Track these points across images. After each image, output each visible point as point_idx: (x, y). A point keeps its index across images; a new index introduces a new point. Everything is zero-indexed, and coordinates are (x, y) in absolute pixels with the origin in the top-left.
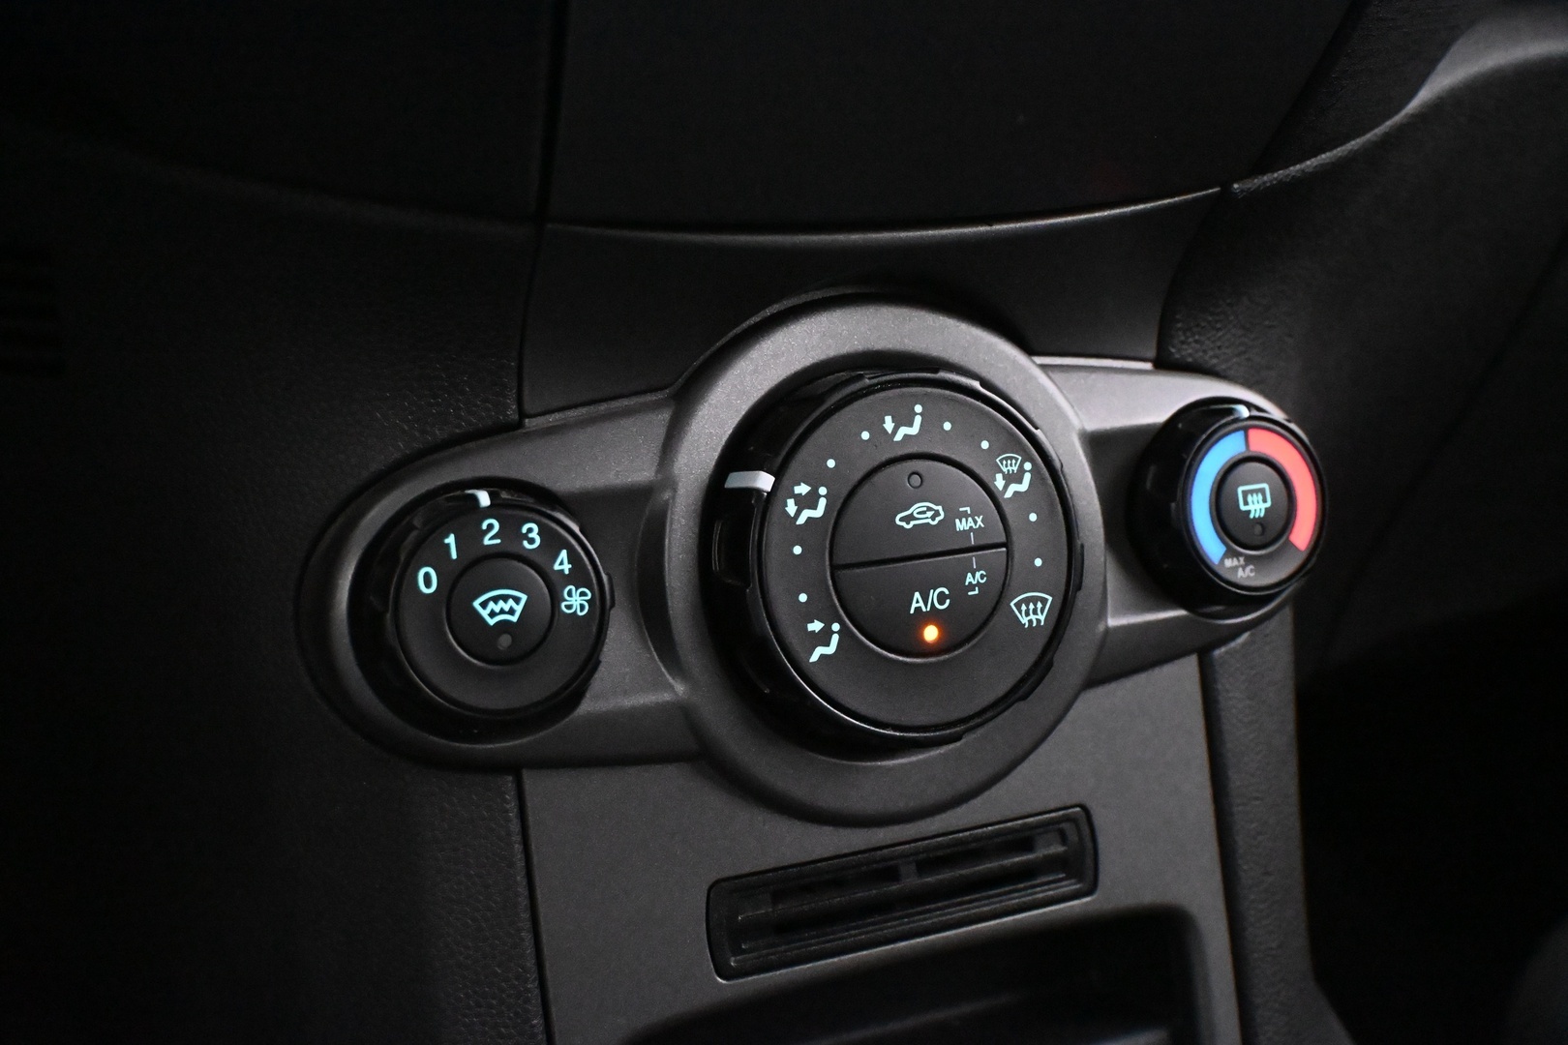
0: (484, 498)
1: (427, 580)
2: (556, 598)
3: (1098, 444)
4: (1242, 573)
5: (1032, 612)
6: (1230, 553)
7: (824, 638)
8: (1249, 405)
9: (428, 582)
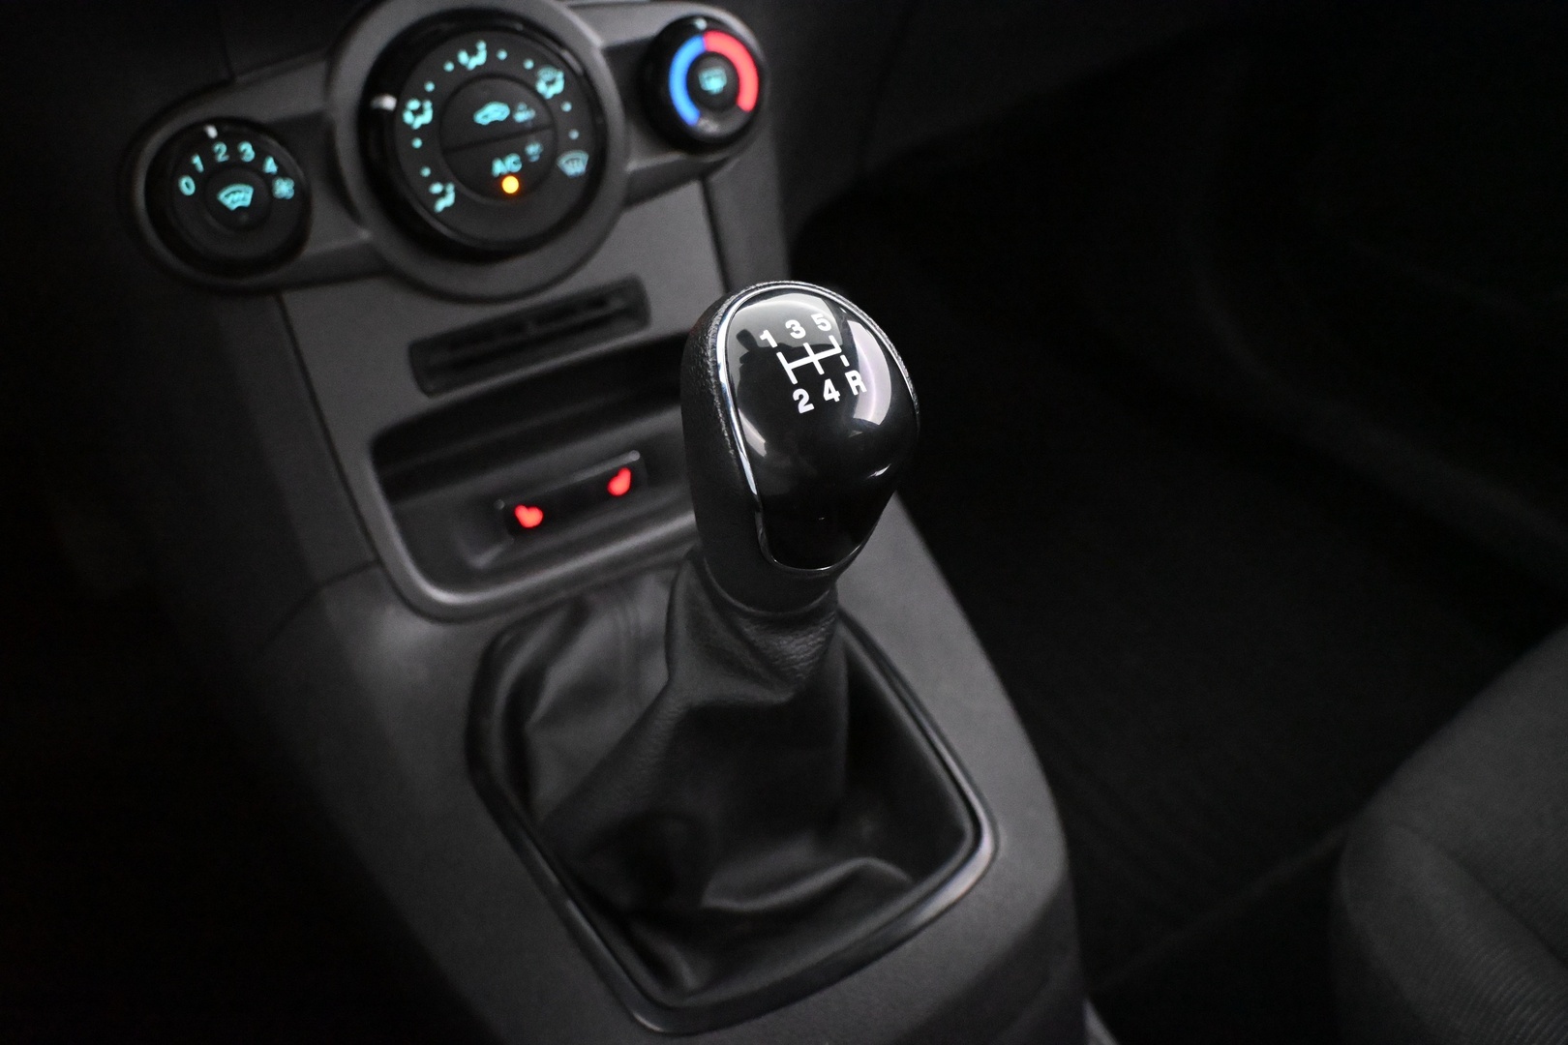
0: (212, 132)
1: (187, 186)
2: (270, 189)
3: (613, 53)
4: (710, 127)
5: (574, 165)
6: (701, 116)
7: (443, 194)
8: (708, 19)
9: (187, 185)
